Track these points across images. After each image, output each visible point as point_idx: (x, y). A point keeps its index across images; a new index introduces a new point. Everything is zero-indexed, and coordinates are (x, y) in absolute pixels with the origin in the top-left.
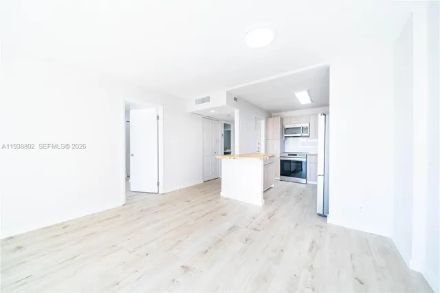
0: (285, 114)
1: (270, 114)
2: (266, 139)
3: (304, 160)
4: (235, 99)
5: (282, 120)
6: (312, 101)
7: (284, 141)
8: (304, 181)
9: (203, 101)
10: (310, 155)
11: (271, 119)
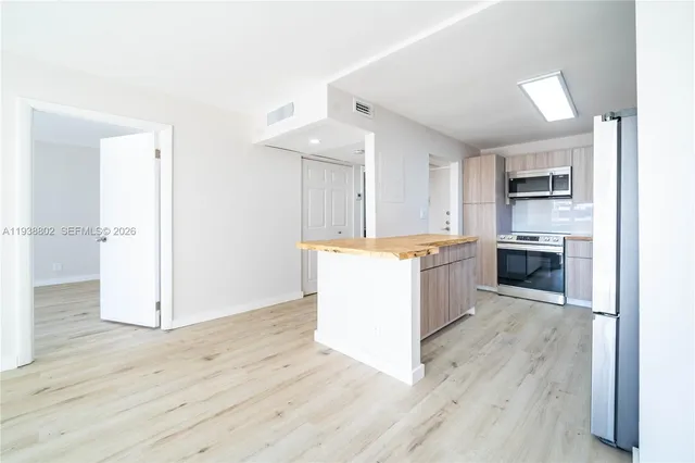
0: (510, 150)
1: (472, 150)
2: (464, 204)
3: (559, 250)
4: (360, 107)
5: (502, 161)
6: (577, 112)
7: (510, 207)
8: (560, 299)
9: (281, 114)
10: (573, 239)
11: (474, 160)
